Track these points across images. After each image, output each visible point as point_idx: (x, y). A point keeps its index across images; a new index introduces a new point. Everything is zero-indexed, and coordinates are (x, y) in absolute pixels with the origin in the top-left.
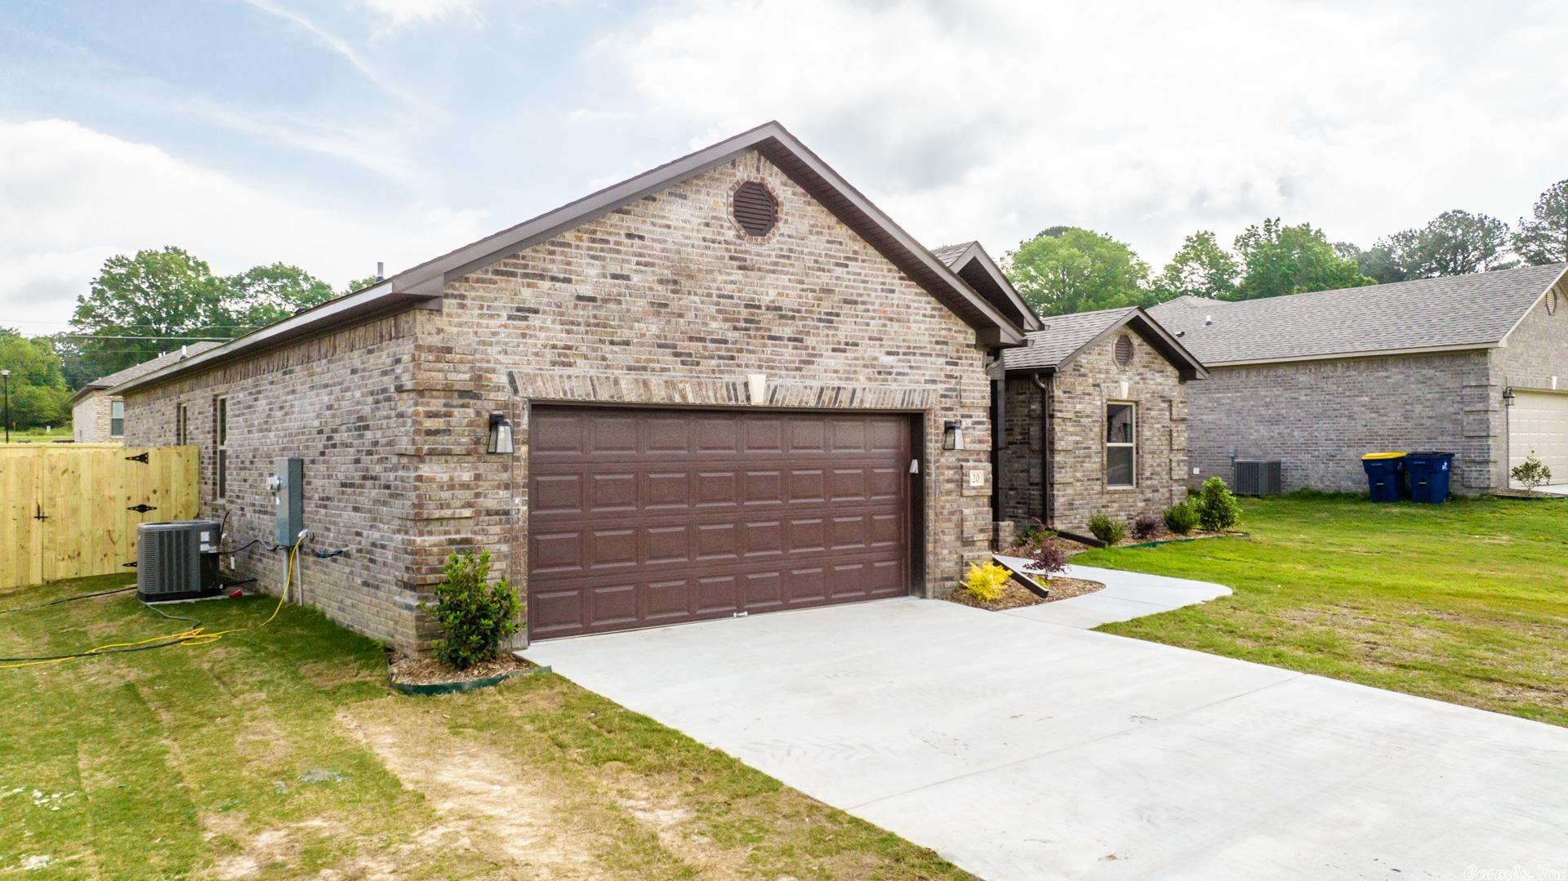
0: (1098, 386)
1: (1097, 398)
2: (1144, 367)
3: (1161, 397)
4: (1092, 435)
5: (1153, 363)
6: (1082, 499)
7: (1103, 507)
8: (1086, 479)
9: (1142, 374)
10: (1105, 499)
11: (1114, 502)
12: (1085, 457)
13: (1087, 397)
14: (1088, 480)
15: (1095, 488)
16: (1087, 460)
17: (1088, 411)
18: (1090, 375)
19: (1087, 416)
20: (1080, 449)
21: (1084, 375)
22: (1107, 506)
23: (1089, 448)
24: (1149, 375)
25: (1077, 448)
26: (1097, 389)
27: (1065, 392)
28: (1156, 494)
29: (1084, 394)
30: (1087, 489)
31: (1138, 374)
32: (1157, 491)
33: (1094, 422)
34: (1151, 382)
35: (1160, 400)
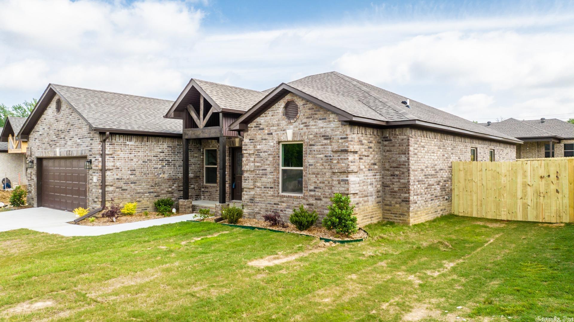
0: (272, 134)
1: (270, 141)
2: (307, 118)
3: (323, 136)
4: (268, 162)
5: (316, 114)
6: (260, 198)
7: (275, 204)
8: (263, 187)
9: (306, 123)
10: (277, 200)
11: (283, 202)
12: (263, 175)
13: (264, 141)
14: (265, 187)
15: (269, 192)
16: (264, 176)
17: (265, 149)
18: (267, 128)
19: (264, 152)
20: (260, 170)
21: (263, 129)
22: (278, 204)
23: (266, 170)
24: (312, 123)
25: (258, 170)
26: (271, 136)
27: (250, 140)
28: (319, 202)
29: (262, 139)
30: (264, 193)
31: (302, 124)
32: (320, 199)
33: (269, 155)
34: (313, 127)
35: (323, 138)
